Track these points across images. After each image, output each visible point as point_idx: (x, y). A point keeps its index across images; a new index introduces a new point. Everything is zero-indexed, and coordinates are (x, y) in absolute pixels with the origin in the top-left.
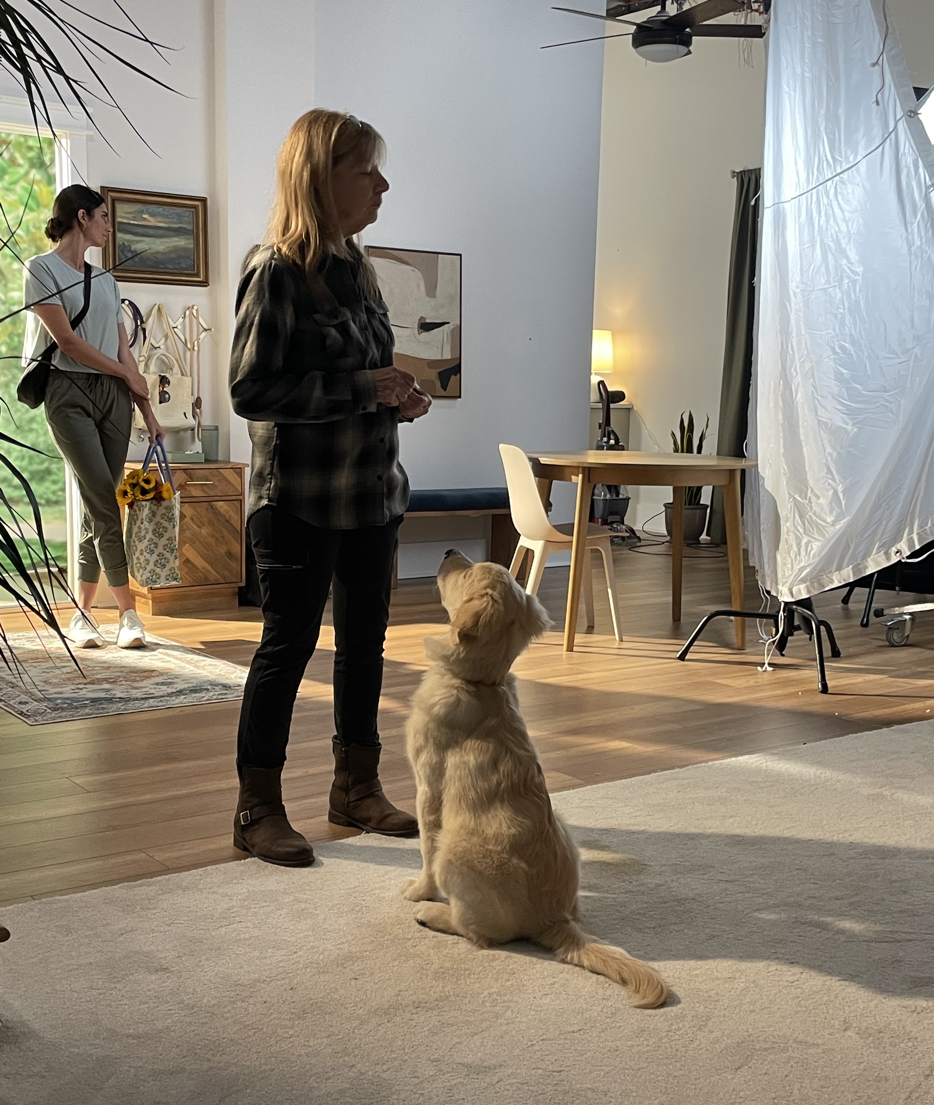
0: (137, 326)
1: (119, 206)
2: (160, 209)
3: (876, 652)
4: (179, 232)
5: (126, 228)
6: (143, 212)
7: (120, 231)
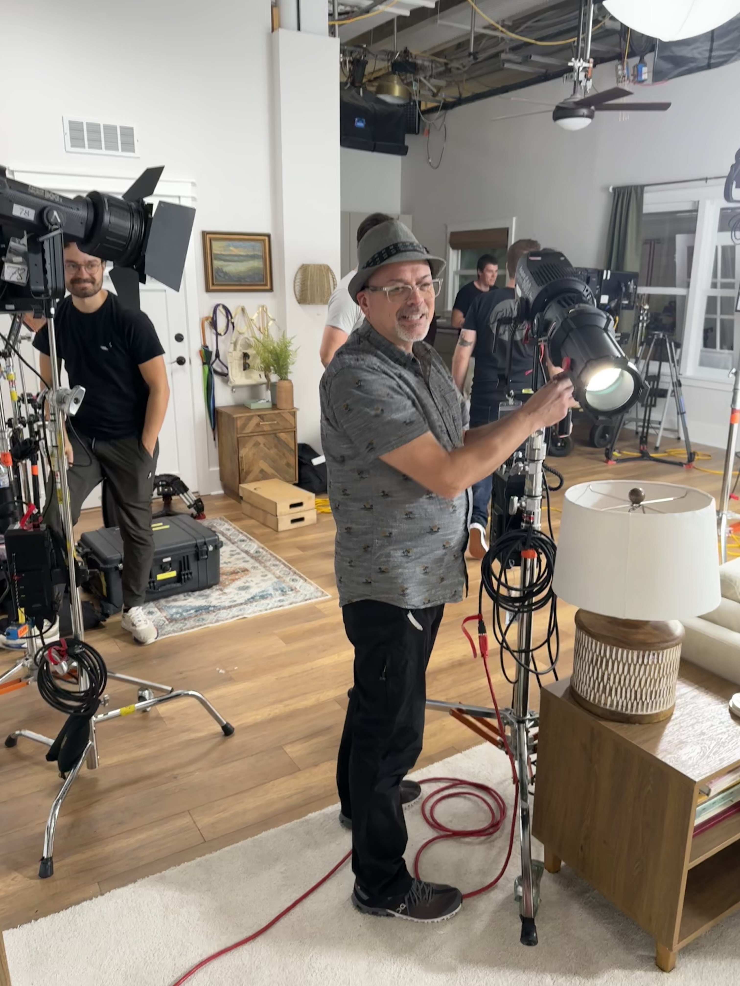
0: (228, 320)
1: (214, 244)
2: (241, 243)
4: (253, 257)
5: (220, 257)
6: (229, 246)
7: (215, 259)
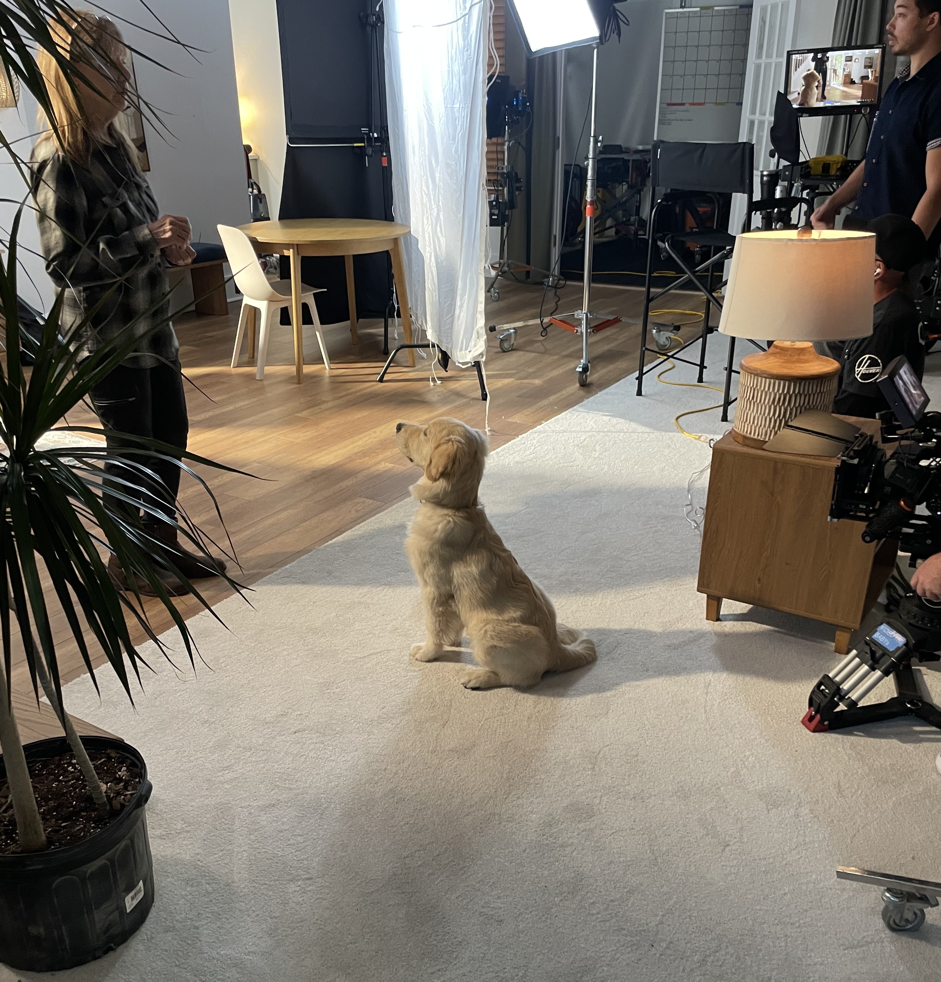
3: (496, 358)
